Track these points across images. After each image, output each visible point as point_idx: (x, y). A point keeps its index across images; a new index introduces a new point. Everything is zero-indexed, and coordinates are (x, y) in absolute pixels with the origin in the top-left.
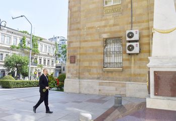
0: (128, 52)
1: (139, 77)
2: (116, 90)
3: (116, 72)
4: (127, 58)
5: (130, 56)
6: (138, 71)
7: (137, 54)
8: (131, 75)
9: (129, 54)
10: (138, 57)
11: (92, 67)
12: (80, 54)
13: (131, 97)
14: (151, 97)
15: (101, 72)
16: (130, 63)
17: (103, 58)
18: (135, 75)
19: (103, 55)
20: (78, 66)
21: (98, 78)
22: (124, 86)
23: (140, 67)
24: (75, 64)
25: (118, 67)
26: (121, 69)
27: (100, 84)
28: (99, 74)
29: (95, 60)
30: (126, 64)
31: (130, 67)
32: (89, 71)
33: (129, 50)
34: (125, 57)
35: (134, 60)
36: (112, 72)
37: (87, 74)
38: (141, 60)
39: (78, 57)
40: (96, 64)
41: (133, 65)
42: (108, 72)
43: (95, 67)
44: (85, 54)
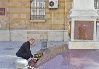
0: (50, 7)
1: (57, 27)
2: (41, 36)
3: (40, 22)
4: (49, 12)
5: (51, 10)
6: (56, 22)
7: (56, 9)
8: (51, 25)
9: (51, 9)
10: (57, 11)
11: (21, 19)
12: (9, 7)
13: (51, 41)
14: (72, 40)
15: (28, 23)
16: (51, 16)
17: (30, 12)
18: (54, 25)
19: (30, 9)
20: (8, 18)
21: (26, 28)
22: (46, 33)
23: (58, 19)
24: (5, 16)
25: (42, 19)
26: (44, 20)
27: (28, 33)
28: (27, 24)
29: (23, 13)
30: (48, 16)
31: (51, 19)
32: (18, 22)
33: (51, 5)
34: (47, 11)
35: (54, 13)
36: (37, 23)
37: (16, 25)
38: (58, 13)
39: (7, 10)
40: (24, 16)
41: (53, 18)
42: (34, 23)
43: (24, 19)
44: (14, 7)
